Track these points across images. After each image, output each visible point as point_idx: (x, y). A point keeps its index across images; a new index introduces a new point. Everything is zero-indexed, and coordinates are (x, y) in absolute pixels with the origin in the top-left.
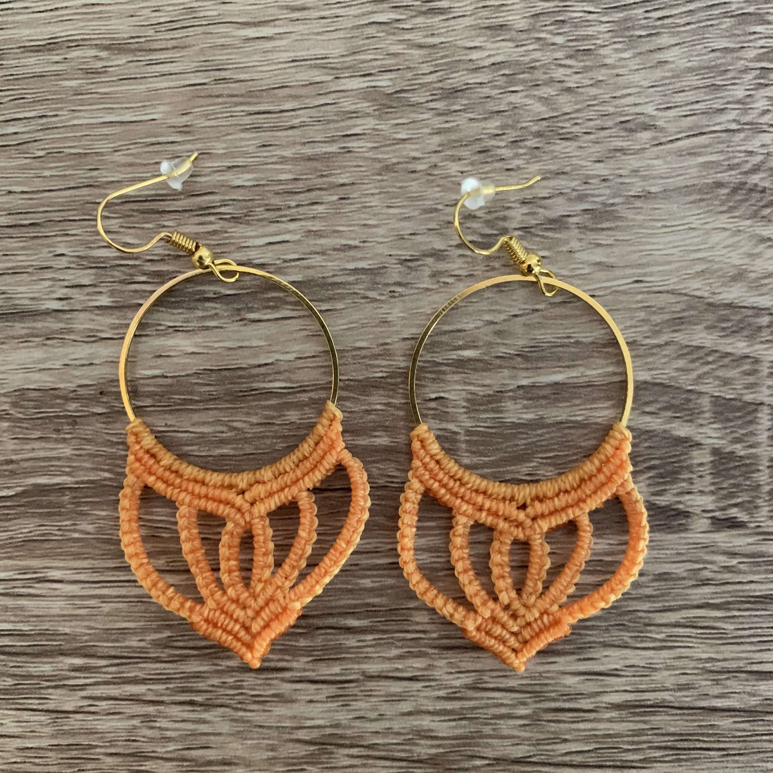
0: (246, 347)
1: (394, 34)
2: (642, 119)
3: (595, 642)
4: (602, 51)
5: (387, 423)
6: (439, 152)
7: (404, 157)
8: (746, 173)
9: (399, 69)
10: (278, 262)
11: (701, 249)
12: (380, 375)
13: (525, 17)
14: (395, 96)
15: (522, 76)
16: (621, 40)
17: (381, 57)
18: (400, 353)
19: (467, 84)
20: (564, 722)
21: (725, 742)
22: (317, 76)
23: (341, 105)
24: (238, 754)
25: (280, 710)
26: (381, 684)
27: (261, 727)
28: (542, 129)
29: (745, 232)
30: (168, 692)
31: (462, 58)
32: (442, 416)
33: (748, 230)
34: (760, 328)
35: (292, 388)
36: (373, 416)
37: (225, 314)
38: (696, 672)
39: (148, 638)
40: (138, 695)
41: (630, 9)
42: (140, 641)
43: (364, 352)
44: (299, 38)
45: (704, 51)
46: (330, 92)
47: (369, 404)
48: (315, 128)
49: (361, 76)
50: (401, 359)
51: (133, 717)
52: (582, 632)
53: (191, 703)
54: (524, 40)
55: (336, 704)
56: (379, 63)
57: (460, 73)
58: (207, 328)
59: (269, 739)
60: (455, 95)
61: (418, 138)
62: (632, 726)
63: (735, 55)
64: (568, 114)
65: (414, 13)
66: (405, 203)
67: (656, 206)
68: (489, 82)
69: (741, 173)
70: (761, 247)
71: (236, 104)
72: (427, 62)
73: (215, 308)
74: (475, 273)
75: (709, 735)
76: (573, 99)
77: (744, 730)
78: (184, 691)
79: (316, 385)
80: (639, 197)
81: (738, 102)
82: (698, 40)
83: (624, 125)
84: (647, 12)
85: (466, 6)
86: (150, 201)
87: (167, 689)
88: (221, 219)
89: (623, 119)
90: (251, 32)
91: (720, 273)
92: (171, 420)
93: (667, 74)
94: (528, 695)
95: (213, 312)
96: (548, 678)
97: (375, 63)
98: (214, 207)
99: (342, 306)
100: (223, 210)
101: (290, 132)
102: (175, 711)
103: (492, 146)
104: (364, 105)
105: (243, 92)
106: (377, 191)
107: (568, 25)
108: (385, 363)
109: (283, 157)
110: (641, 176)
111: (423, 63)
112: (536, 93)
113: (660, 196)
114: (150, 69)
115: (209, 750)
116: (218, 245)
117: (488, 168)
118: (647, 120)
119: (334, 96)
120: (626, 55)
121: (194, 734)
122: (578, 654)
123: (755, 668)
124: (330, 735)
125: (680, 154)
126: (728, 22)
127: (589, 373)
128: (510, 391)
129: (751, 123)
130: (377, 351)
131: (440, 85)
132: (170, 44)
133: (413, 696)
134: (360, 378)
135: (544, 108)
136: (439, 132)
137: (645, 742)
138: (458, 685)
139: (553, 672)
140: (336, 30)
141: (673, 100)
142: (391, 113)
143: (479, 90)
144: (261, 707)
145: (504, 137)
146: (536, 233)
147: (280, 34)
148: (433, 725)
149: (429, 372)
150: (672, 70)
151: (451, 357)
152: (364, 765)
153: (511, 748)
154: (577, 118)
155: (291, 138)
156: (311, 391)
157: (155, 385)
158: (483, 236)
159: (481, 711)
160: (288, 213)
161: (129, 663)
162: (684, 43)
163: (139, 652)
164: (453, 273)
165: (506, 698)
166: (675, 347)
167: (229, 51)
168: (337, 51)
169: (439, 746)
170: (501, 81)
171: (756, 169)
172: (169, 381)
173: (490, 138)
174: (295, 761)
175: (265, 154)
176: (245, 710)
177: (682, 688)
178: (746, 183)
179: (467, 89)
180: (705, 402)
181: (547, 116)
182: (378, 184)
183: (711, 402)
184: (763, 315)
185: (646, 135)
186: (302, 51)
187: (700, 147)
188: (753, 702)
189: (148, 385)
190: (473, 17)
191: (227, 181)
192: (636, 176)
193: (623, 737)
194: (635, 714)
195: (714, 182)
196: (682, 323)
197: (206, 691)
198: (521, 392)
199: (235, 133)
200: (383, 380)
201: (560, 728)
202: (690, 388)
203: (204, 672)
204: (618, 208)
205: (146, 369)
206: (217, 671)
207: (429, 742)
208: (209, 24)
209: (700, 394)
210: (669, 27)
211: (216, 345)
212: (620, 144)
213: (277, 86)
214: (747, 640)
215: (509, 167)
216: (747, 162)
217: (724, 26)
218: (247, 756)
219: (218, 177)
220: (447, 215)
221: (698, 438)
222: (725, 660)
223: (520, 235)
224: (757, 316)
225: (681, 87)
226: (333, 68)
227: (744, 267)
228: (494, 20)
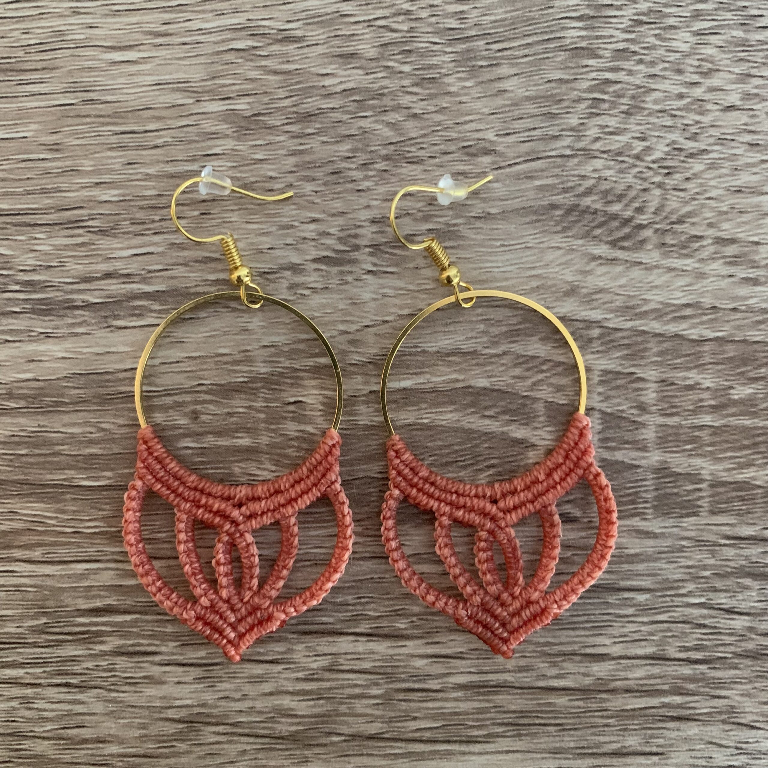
0: (113, 353)
1: (251, 60)
2: (483, 144)
3: (441, 627)
4: (446, 80)
5: (249, 426)
6: (294, 172)
7: (261, 176)
8: (578, 196)
9: (256, 94)
10: (143, 272)
11: (536, 267)
12: (242, 380)
13: (374, 47)
14: (253, 118)
15: (371, 102)
16: (464, 69)
17: (239, 82)
18: (261, 359)
19: (320, 109)
20: (414, 701)
21: (561, 718)
22: (179, 99)
23: (202, 126)
24: (111, 733)
25: (151, 691)
26: (244, 666)
27: (133, 706)
28: (390, 153)
29: (578, 251)
30: (45, 675)
31: (315, 84)
32: (300, 419)
33: (580, 249)
34: (591, 340)
35: (158, 391)
36: (235, 419)
37: (93, 321)
38: (535, 654)
39: (26, 625)
40: (16, 678)
41: (473, 41)
42: (17, 627)
43: (226, 359)
44: (162, 62)
45: (541, 81)
46: (192, 114)
47: (232, 407)
48: (178, 147)
49: (220, 99)
50: (262, 365)
51: (12, 699)
52: (429, 617)
53: (67, 685)
54: (373, 68)
55: (203, 685)
56: (238, 87)
57: (314, 99)
58: (77, 335)
59: (140, 718)
60: (309, 119)
61: (274, 159)
62: (477, 705)
63: (569, 86)
64: (414, 138)
65: (271, 41)
66: (263, 219)
67: (495, 227)
68: (340, 108)
69: (574, 196)
70: (593, 264)
71: (103, 124)
72: (282, 87)
73: (84, 316)
74: (330, 286)
75: (546, 712)
76: (419, 125)
77: (579, 707)
78: (60, 673)
79: (180, 389)
80: (479, 218)
81: (571, 130)
82: (536, 71)
83: (466, 150)
84: (488, 44)
85: (319, 35)
86: (22, 214)
87: (44, 672)
88: (90, 232)
89: (466, 144)
90: (117, 56)
91: (554, 289)
92: (43, 421)
93: (507, 102)
94: (380, 677)
95: (82, 319)
96: (398, 660)
97: (234, 88)
98: (82, 221)
99: (205, 315)
100: (90, 223)
101: (154, 151)
102: (51, 692)
103: (344, 168)
104: (223, 127)
105: (110, 113)
106: (236, 208)
107: (415, 55)
108: (245, 369)
109: (148, 174)
110: (481, 199)
111: (279, 88)
112: (384, 118)
113: (499, 217)
114: (20, 88)
115: (85, 729)
116: (86, 256)
117: (339, 188)
118: (487, 145)
119: (195, 117)
120: (468, 84)
121: (70, 714)
122: (426, 638)
123: (589, 651)
124: (197, 714)
125: (518, 177)
126: (562, 56)
127: (434, 379)
128: (363, 395)
129: (584, 150)
130: (238, 357)
131: (295, 109)
132: (39, 65)
133: (274, 677)
134: (223, 382)
135: (392, 133)
136: (294, 153)
137: (488, 719)
138: (315, 667)
139: (403, 654)
140: (198, 55)
141: (511, 127)
142: (250, 134)
143: (331, 115)
144: (132, 688)
145: (354, 160)
146: (386, 250)
147: (144, 58)
148: (293, 705)
149: (288, 378)
150: (510, 99)
151: (308, 364)
152: (229, 742)
153: (366, 725)
154: (423, 143)
155: (155, 157)
156: (176, 394)
157: (28, 388)
158: (337, 251)
159: (336, 691)
160: (151, 226)
161: (8, 648)
162: (522, 73)
163: (17, 638)
164: (309, 286)
165: (359, 679)
166: (512, 357)
167: (96, 73)
168: (198, 75)
169: (298, 724)
170: (352, 107)
171: (589, 192)
172: (41, 384)
173: (341, 160)
174: (166, 738)
175: (131, 171)
176: (118, 691)
177: (521, 669)
178: (578, 205)
179: (320, 113)
180: (540, 407)
181: (394, 141)
182: (237, 201)
183: (545, 407)
184: (594, 328)
185: (486, 160)
186: (165, 75)
187: (536, 171)
188: (587, 681)
189: (22, 388)
190: (325, 46)
191: (94, 196)
192: (477, 198)
193: (468, 714)
194: (479, 694)
195: (549, 204)
196: (519, 335)
197: (81, 674)
198: (373, 396)
199: (102, 152)
200: (244, 385)
201: (410, 707)
202: (525, 394)
203: (79, 656)
204: (460, 228)
205: (18, 373)
206: (91, 655)
207: (289, 720)
208: (77, 47)
209: (536, 400)
210: (508, 59)
211: (85, 350)
212: (462, 168)
213: (142, 107)
214: (581, 626)
215: (360, 188)
216: (580, 185)
217: (559, 59)
218: (120, 734)
219: (86, 193)
220: (303, 231)
221: (534, 440)
222: (561, 644)
223: (370, 252)
224: (588, 328)
225: (519, 114)
226: (194, 92)
227: (576, 283)
228: (346, 49)
